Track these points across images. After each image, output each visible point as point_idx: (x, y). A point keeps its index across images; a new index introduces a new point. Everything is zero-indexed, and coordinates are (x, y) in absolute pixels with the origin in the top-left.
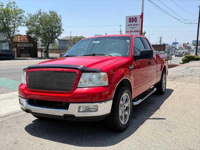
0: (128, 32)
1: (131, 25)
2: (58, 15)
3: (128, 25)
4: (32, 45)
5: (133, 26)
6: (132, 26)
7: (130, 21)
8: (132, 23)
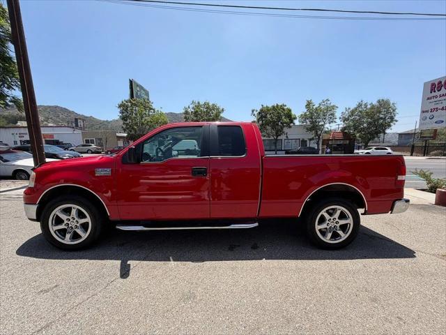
0: (427, 111)
1: (436, 97)
2: (391, 102)
3: (428, 99)
4: (348, 142)
5: (439, 99)
6: (436, 100)
7: (433, 90)
8: (437, 93)
